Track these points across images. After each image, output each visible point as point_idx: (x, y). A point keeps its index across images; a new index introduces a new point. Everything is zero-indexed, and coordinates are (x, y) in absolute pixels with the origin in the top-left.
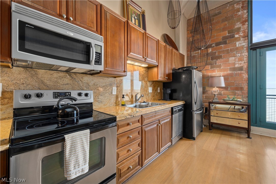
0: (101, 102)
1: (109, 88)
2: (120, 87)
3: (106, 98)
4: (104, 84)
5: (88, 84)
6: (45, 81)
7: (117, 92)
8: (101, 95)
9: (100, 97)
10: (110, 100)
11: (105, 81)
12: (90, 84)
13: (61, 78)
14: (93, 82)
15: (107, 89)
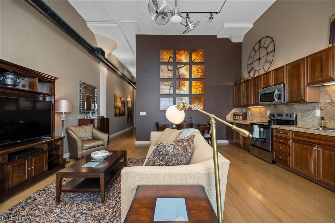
0: (305, 122)
1: (312, 111)
2: (325, 110)
3: (310, 119)
4: (308, 109)
5: (296, 109)
6: (279, 109)
7: (321, 115)
8: (305, 117)
9: (304, 118)
10: (313, 121)
11: (308, 106)
12: (297, 109)
13: (283, 107)
14: (299, 108)
15: (310, 112)
